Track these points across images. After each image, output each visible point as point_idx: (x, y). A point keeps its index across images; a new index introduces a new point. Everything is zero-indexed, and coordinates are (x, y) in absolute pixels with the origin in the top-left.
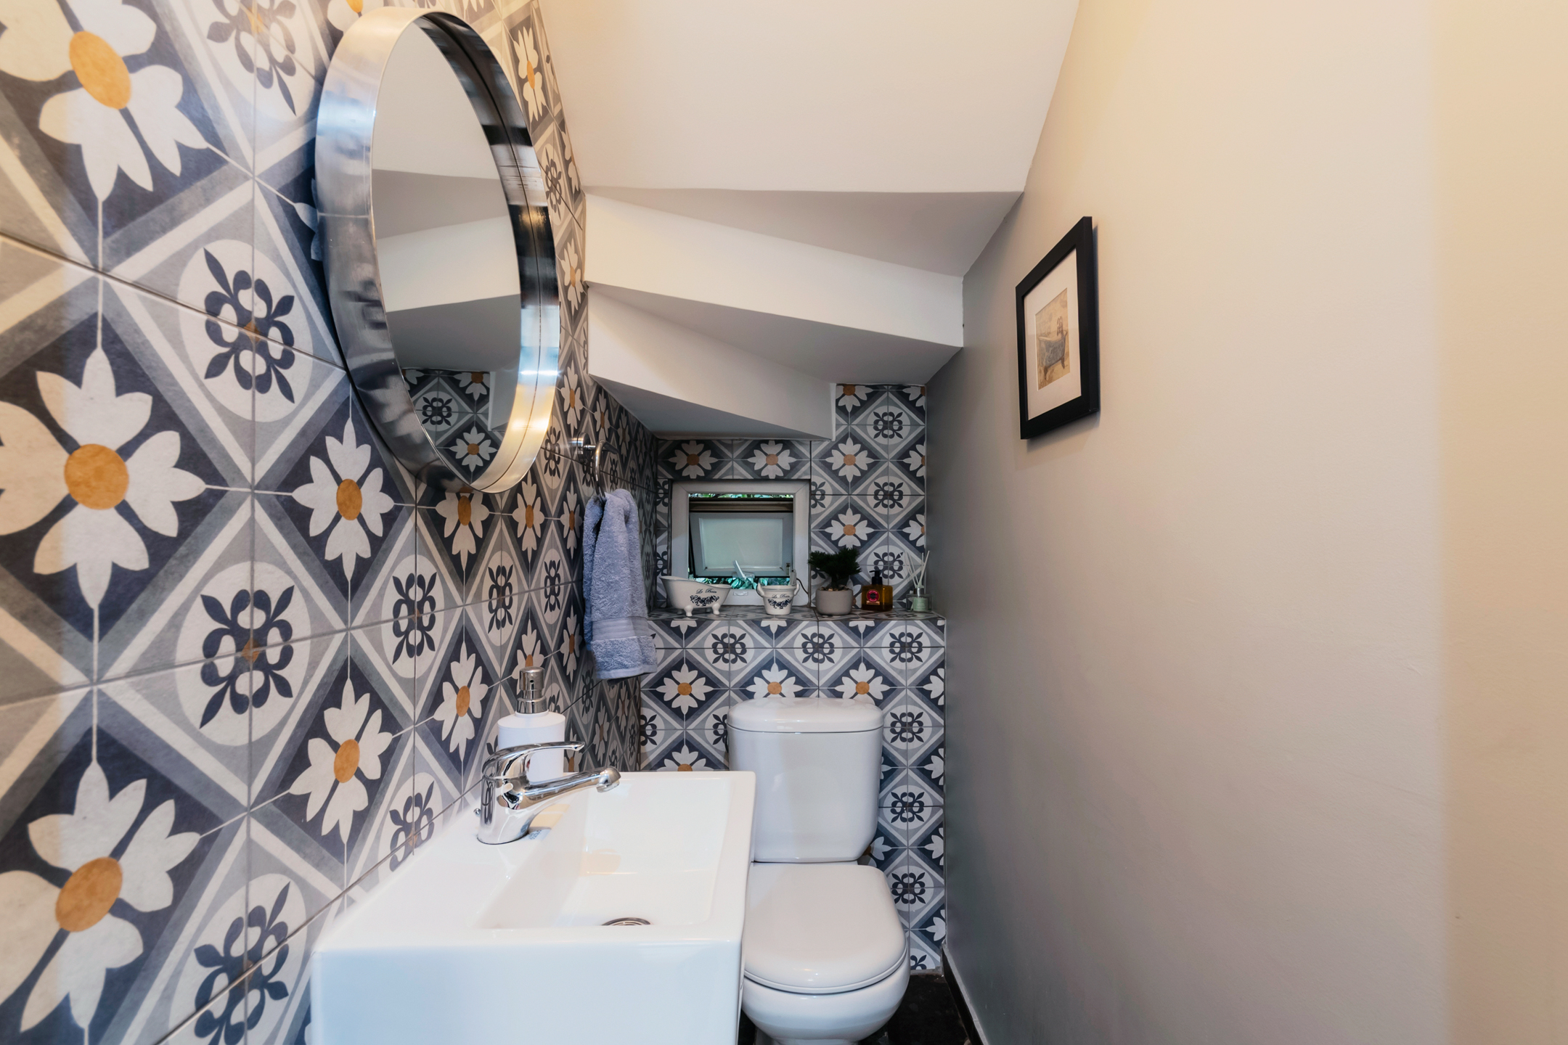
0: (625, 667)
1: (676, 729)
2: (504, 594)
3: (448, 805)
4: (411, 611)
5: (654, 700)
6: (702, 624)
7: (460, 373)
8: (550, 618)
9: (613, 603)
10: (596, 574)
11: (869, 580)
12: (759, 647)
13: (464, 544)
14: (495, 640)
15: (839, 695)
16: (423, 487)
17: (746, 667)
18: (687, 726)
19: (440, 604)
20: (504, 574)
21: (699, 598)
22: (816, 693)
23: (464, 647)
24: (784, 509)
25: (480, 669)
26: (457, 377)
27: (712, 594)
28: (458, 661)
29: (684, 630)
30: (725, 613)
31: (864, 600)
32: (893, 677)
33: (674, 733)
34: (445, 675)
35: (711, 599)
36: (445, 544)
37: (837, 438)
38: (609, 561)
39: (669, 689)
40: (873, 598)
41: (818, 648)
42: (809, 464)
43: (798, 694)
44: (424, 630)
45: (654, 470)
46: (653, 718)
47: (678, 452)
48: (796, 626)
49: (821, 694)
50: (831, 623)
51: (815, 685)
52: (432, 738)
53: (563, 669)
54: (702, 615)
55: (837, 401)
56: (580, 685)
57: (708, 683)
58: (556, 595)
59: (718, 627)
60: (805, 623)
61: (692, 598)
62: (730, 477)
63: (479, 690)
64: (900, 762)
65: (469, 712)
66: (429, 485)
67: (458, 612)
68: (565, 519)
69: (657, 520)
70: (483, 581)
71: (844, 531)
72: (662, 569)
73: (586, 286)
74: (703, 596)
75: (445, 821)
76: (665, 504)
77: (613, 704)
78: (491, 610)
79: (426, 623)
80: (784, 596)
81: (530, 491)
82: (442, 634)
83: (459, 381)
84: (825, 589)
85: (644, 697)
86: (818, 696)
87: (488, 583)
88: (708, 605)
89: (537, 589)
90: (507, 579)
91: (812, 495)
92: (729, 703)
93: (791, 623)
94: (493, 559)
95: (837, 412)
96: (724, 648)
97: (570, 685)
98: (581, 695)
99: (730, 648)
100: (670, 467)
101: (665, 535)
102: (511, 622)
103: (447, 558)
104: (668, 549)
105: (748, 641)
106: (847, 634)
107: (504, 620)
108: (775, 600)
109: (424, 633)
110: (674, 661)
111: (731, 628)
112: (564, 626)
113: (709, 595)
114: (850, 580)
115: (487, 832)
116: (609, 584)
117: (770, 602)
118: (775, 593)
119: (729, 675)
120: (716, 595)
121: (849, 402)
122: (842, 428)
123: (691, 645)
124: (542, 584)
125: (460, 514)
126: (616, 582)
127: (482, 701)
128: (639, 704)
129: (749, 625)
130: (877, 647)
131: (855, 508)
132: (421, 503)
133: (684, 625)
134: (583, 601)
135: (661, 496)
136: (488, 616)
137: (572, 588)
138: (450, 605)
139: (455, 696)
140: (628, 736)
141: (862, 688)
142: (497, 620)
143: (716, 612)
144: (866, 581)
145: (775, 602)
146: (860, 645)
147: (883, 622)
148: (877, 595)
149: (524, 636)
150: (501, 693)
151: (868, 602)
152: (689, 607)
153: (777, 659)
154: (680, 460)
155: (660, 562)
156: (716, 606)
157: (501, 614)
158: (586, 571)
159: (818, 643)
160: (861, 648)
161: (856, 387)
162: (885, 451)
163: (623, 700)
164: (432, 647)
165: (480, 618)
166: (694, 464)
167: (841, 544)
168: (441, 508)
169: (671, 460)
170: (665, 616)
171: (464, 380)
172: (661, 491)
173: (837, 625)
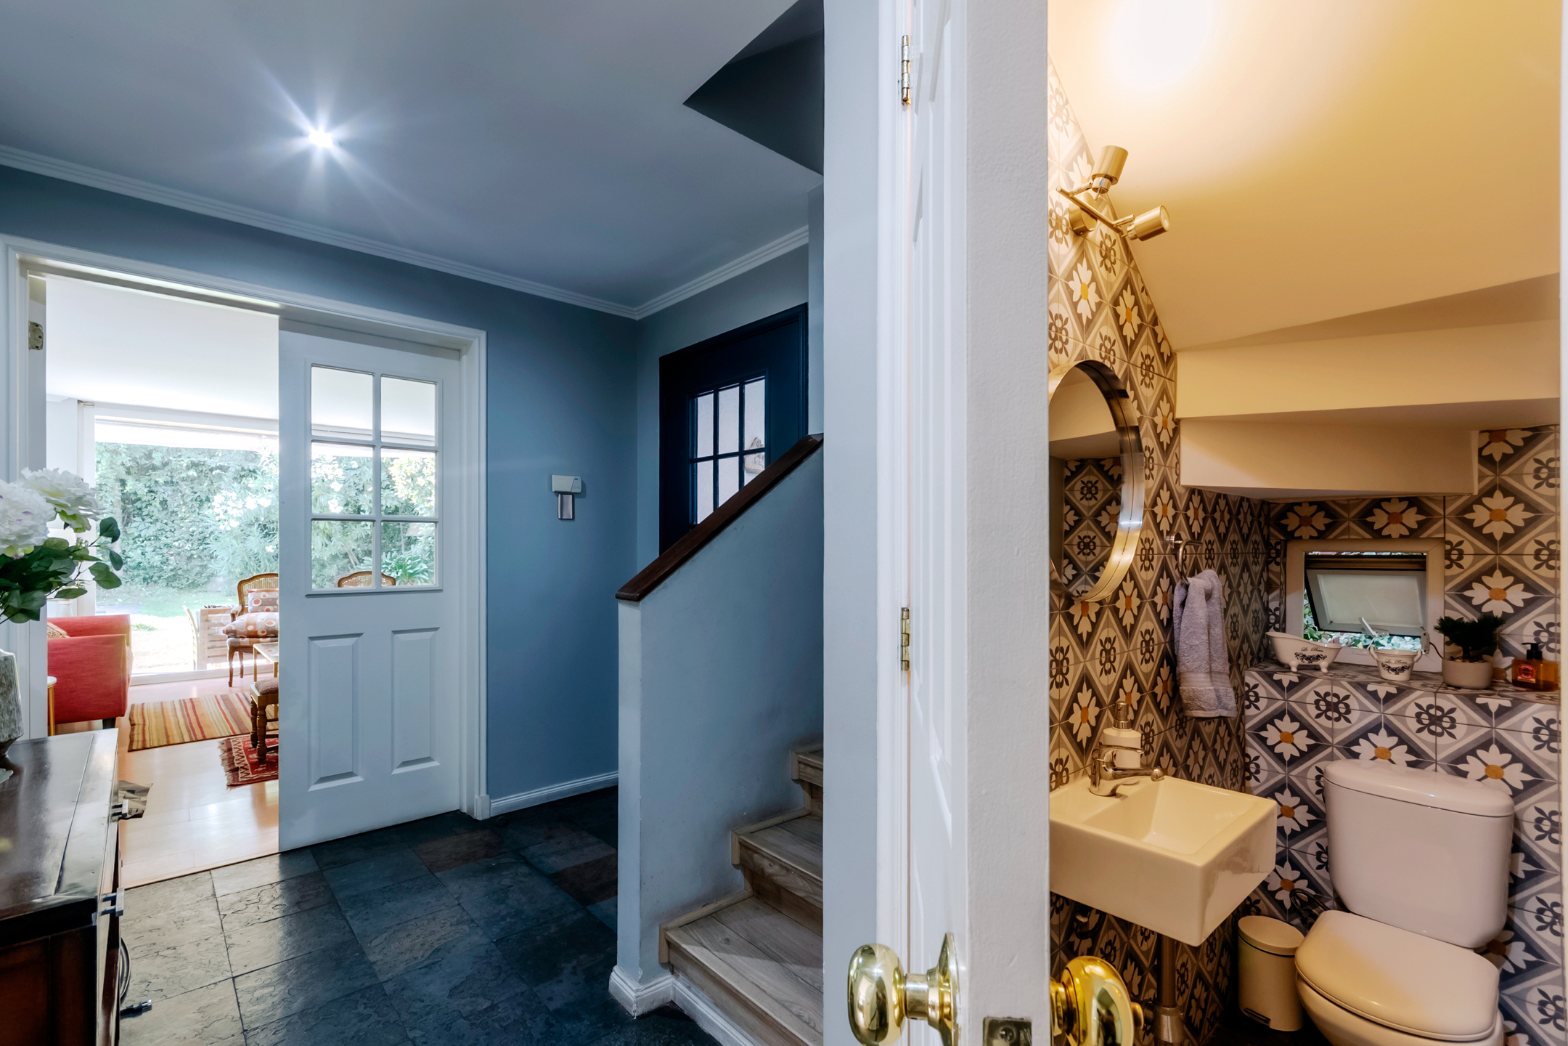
0: (1203, 709)
1: (1278, 772)
2: (1110, 654)
3: (1077, 771)
4: (1057, 665)
5: (1257, 743)
6: (1303, 681)
7: (1104, 459)
8: (1145, 669)
9: (1194, 661)
10: (1182, 638)
11: (1523, 651)
12: (1364, 710)
13: (1085, 627)
14: (1104, 682)
15: (1464, 774)
16: (1063, 601)
17: (1350, 727)
18: (1289, 772)
19: (1071, 661)
20: (1110, 642)
21: (1304, 656)
22: (1433, 766)
23: (1085, 684)
24: (1416, 566)
25: (1094, 698)
26: (1102, 463)
27: (1319, 653)
28: (1082, 692)
29: (1286, 684)
30: (1333, 672)
31: (1515, 674)
32: (1539, 767)
33: (1276, 776)
34: (1075, 699)
35: (1318, 657)
36: (1074, 629)
37: (1480, 491)
38: (1191, 630)
39: (1272, 735)
40: (1527, 674)
41: (1435, 720)
42: (1442, 522)
43: (1410, 764)
44: (1064, 675)
45: (1265, 532)
46: (1257, 758)
47: (1290, 515)
48: (1408, 694)
49: (1439, 768)
50: (1451, 697)
51: (1431, 758)
52: (1068, 731)
53: (1157, 705)
54: (1309, 668)
55: (1480, 450)
56: (1173, 718)
57: (1310, 735)
58: (1151, 653)
59: (1320, 685)
60: (1418, 693)
61: (1297, 655)
62: (1347, 537)
63: (1093, 711)
64: (1550, 866)
65: (1088, 722)
66: (1065, 599)
67: (1082, 665)
68: (1159, 599)
69: (1269, 578)
70: (1096, 647)
71: (1490, 595)
72: (1274, 624)
73: (1177, 422)
74: (1308, 653)
75: (1075, 777)
76: (1278, 564)
77: (1209, 737)
78: (1101, 664)
79: (1064, 671)
80: (1399, 662)
81: (1129, 587)
82: (1073, 677)
83: (1104, 466)
84: (1452, 659)
85: (1248, 737)
86: (1436, 770)
87: (1099, 648)
88: (1314, 663)
89: (1135, 650)
90: (1112, 645)
91: (1447, 555)
92: (1331, 758)
93: (1402, 691)
94: (1102, 634)
95: (1480, 462)
96: (1326, 705)
97: (1164, 716)
98: (1174, 724)
99: (1333, 707)
100: (1283, 529)
101: (1276, 593)
102: (1115, 671)
103: (1076, 637)
104: (1280, 604)
105: (1352, 702)
106: (1474, 711)
107: (1110, 670)
108: (1389, 665)
109: (1063, 677)
110: (1276, 710)
111: (1334, 687)
112: (1158, 674)
113: (1316, 653)
114: (1498, 650)
115: (1094, 789)
116: (1191, 646)
117: (1383, 666)
118: (1389, 658)
119: (1332, 732)
120: (1324, 654)
121: (1497, 450)
122: (1487, 481)
123: (1293, 698)
124: (1139, 646)
125: (1082, 610)
126: (1197, 645)
127: (1096, 717)
128: (1242, 745)
129: (1354, 687)
130: (1515, 730)
131: (1505, 569)
132: (1062, 609)
133: (1286, 679)
134: (1175, 657)
135: (1273, 555)
136: (1099, 668)
137: (1165, 647)
138: (1077, 661)
139: (1080, 712)
140: (1228, 768)
141: (1493, 772)
142: (1106, 670)
143: (1324, 670)
144: (1521, 653)
145: (1389, 667)
146: (1491, 725)
147: (1524, 704)
148: (1532, 671)
149: (1124, 680)
150: (1108, 714)
151: (1519, 678)
152: (1294, 663)
153: (1385, 725)
154: (1292, 522)
155: (1272, 617)
156: (1323, 664)
157: (1108, 666)
158: (1176, 636)
159: (1435, 716)
160: (1492, 728)
161: (1508, 433)
162: (1551, 503)
163: (1222, 735)
164: (1068, 684)
165: (1095, 669)
166: (1306, 525)
167: (1485, 609)
168: (1072, 610)
169: (1284, 522)
170: (1272, 668)
171: (1107, 464)
172: (1273, 551)
173: (1460, 699)
